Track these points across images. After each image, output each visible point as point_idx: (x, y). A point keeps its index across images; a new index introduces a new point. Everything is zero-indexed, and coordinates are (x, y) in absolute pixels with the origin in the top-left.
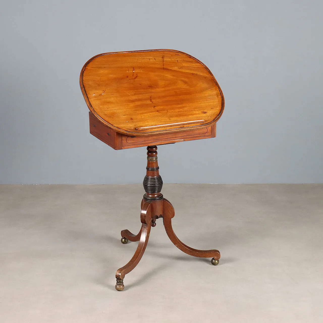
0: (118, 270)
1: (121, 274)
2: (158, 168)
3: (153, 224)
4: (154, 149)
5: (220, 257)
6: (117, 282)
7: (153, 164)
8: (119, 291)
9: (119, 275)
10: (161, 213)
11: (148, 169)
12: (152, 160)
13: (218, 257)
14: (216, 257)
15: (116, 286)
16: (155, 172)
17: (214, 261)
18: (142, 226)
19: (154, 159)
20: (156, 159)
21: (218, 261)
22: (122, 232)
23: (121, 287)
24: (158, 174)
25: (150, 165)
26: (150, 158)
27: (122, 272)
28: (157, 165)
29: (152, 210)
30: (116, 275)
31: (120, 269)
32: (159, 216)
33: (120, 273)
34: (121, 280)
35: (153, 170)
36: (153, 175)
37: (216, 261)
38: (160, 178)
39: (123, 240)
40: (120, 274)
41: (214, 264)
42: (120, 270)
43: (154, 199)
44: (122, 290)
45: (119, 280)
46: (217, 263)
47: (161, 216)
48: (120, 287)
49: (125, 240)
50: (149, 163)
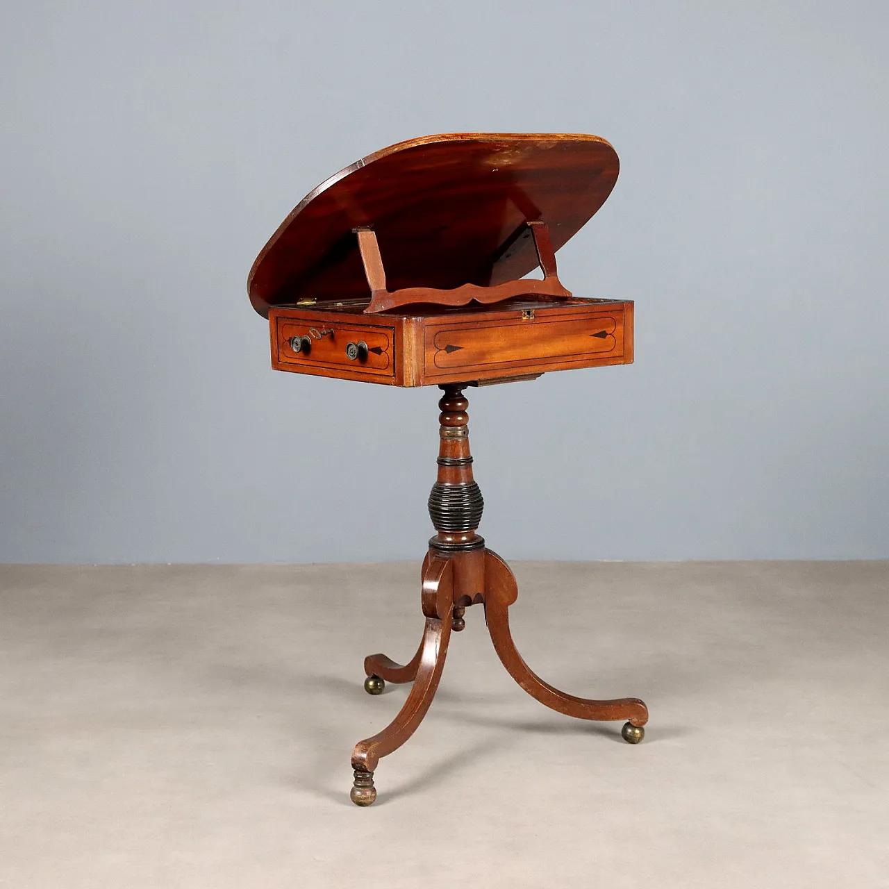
0: (361, 743)
1: (368, 755)
2: (469, 461)
3: (456, 623)
4: (460, 404)
5: (646, 719)
6: (357, 779)
7: (455, 447)
8: (361, 804)
9: (363, 759)
10: (480, 590)
11: (441, 462)
12: (454, 436)
13: (640, 719)
14: (635, 720)
15: (353, 791)
16: (463, 471)
17: (630, 731)
18: (427, 626)
19: (460, 433)
20: (465, 433)
21: (642, 730)
22: (367, 660)
23: (369, 793)
24: (470, 476)
25: (449, 451)
26: (448, 431)
27: (369, 749)
28: (468, 451)
29: (453, 579)
30: (353, 760)
31: (365, 741)
32: (473, 598)
33: (364, 751)
34: (368, 772)
35: (455, 464)
36: (456, 480)
37: (637, 731)
38: (474, 490)
39: (371, 683)
40: (365, 756)
41: (630, 740)
42: (365, 744)
43: (458, 548)
44: (371, 803)
45: (362, 772)
46: (639, 736)
47: (479, 599)
48: (366, 794)
49: (375, 684)
50: (443, 447)
